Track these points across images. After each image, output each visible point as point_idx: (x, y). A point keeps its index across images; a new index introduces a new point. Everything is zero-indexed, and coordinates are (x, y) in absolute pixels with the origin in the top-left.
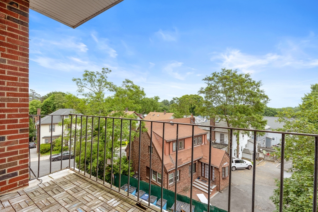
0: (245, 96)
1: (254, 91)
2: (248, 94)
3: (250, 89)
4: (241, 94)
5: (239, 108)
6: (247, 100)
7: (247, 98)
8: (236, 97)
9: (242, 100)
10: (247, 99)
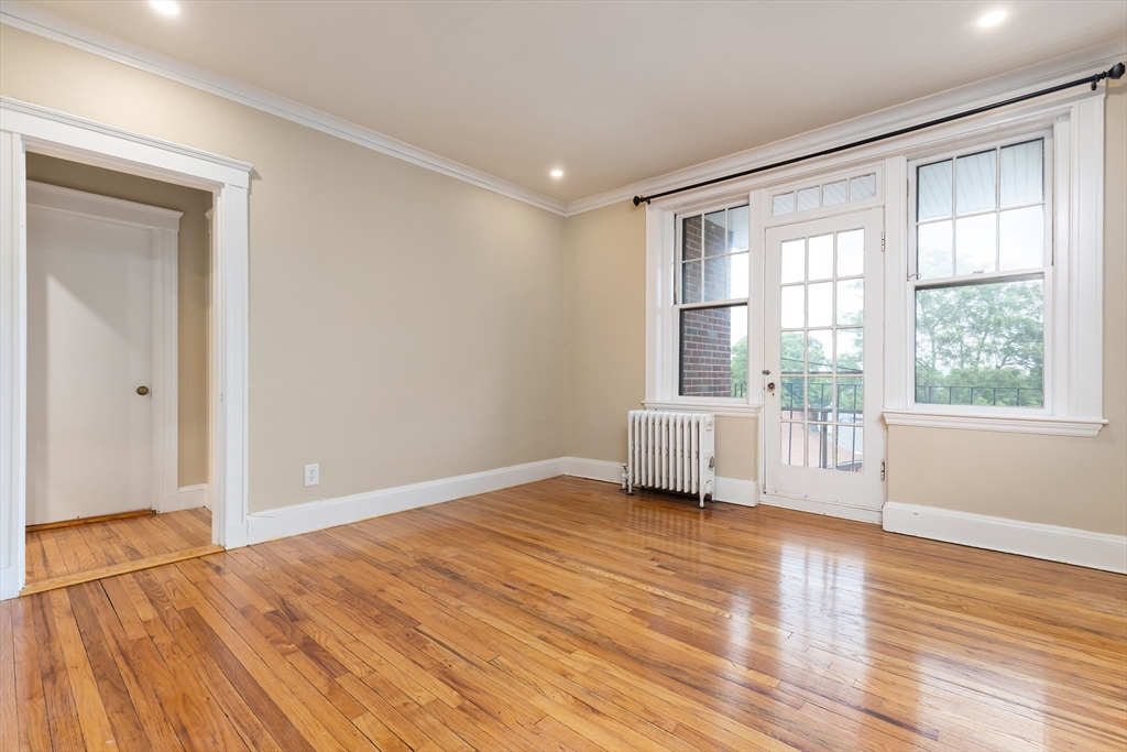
0: (1003, 336)
1: (1036, 320)
2: (1015, 331)
3: (1023, 312)
4: (987, 331)
5: (981, 379)
6: (1008, 351)
7: (1008, 344)
8: (970, 341)
9: (990, 352)
10: (1012, 349)
